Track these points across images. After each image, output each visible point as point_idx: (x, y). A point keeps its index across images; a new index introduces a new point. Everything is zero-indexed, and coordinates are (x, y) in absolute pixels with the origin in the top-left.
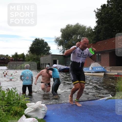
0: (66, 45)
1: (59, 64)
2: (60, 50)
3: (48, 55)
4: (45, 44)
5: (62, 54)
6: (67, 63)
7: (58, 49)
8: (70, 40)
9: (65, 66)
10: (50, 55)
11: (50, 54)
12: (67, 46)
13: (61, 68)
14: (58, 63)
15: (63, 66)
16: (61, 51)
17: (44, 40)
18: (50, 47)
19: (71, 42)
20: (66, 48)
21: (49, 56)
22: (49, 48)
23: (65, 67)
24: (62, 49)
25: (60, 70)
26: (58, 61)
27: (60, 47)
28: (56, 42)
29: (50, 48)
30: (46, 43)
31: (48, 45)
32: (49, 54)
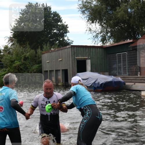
0: (111, 20)
1: (92, 71)
2: (95, 34)
3: (62, 48)
4: (53, 19)
5: (100, 44)
6: (115, 66)
7: (90, 30)
8: (119, 6)
9: (110, 75)
10: (68, 47)
11: (68, 44)
12: (111, 22)
13: (97, 82)
14: (89, 67)
15: (102, 76)
16: (97, 36)
17: (50, 9)
18: (67, 25)
19: (124, 11)
20: (111, 28)
21: (66, 51)
22: (64, 29)
23: (110, 79)
24: (100, 31)
25: (96, 86)
26: (89, 63)
27: (93, 24)
28: (83, 12)
29: (68, 29)
30: (56, 15)
31: (61, 22)
32: (64, 44)
